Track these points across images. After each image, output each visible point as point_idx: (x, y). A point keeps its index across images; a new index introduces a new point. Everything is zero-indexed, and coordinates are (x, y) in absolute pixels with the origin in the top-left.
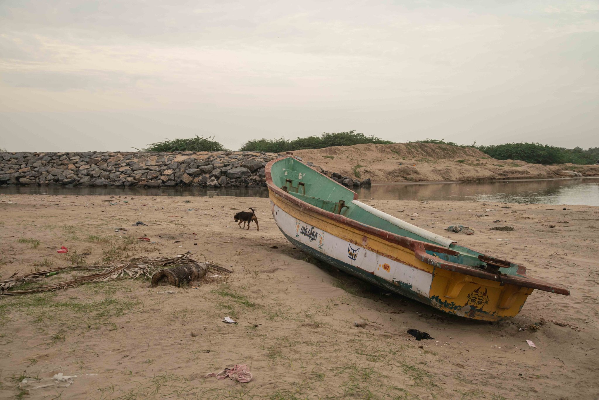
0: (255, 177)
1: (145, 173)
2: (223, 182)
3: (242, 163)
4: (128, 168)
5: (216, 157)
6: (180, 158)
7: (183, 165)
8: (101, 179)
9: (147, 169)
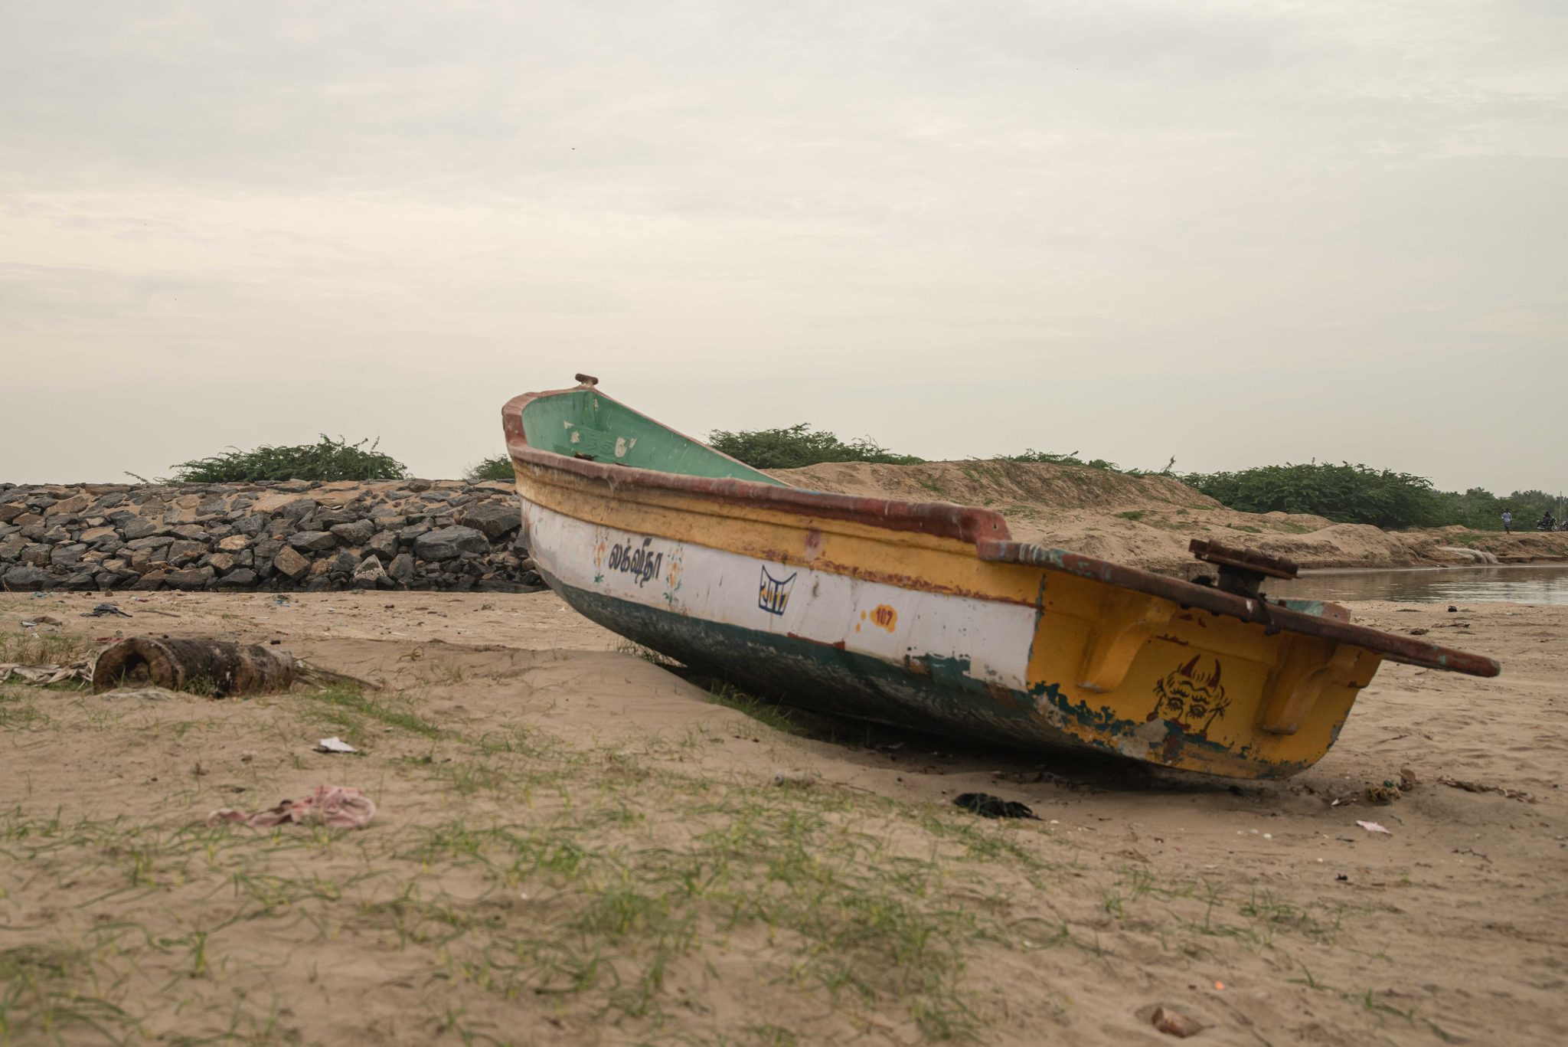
0: (501, 556)
1: (161, 546)
2: (405, 571)
3: (461, 512)
4: (109, 531)
5: (381, 495)
6: (271, 500)
7: (279, 520)
8: (25, 565)
9: (168, 534)
